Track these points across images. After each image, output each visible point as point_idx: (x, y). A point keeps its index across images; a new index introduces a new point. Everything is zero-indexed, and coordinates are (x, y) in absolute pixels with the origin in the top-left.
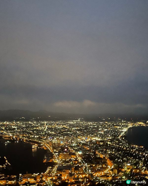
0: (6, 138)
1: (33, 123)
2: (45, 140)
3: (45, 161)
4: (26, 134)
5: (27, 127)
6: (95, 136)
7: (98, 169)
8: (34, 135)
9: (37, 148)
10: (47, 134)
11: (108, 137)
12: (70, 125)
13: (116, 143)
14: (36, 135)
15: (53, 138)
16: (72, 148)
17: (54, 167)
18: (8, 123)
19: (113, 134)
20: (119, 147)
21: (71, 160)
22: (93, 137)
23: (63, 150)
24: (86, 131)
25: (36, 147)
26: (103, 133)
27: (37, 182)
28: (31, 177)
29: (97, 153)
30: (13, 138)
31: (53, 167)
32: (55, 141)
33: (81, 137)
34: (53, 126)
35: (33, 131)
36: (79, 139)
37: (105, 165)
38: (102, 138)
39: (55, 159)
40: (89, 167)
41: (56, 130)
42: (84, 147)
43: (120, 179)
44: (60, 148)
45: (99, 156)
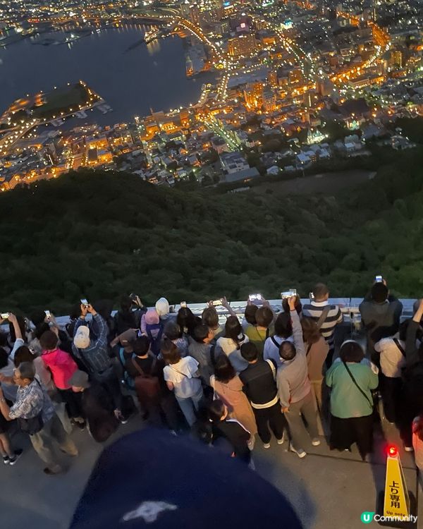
0: (63, 25)
3: (190, 72)
7: (345, 62)
9: (159, 37)
16: (262, 15)
17: (219, 82)
21: (261, 53)
23: (234, 29)
25: (155, 36)
27: (184, 129)
28: (166, 121)
29: (339, 13)
30: (82, 24)
31: (216, 83)
37: (367, 45)
39: (217, 60)
40: (318, 61)
42: (299, 4)
43: (409, 76)
44: (225, 25)
45: (348, 21)
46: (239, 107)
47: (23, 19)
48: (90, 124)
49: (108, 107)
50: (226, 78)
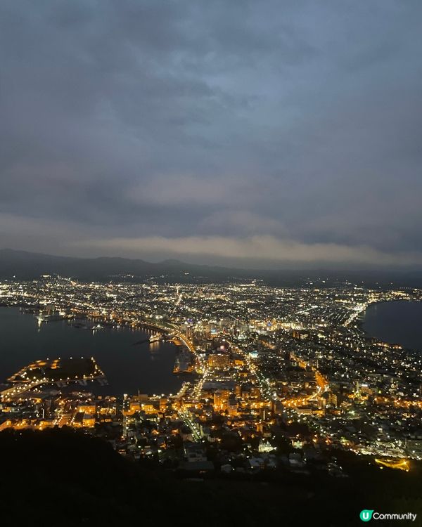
0: (95, 317)
1: (151, 287)
2: (178, 324)
3: (177, 370)
4: (136, 312)
5: (138, 297)
6: (290, 320)
7: (294, 392)
8: (154, 314)
9: (160, 341)
10: (182, 313)
11: (319, 322)
12: (233, 294)
13: (337, 338)
14: (159, 314)
15: (195, 322)
16: (236, 344)
17: (197, 383)
18: (97, 286)
19: (332, 316)
20: (344, 346)
21: (232, 370)
22: (284, 321)
23: (215, 349)
24: (269, 308)
25: (158, 339)
26: (307, 313)
27: (160, 413)
28: (148, 403)
29: (292, 357)
30: (109, 320)
31: (194, 383)
32: (199, 327)
33: (256, 321)
34: (195, 296)
35: (152, 304)
36: (252, 325)
37: (310, 384)
38: (305, 323)
39: (199, 366)
40: (273, 386)
41: (201, 304)
42: (264, 343)
43: (342, 415)
44: (209, 344)
45: (298, 363)
46: (208, 407)
47: (68, 309)
48: (87, 392)
49: (106, 381)
50: (202, 381)
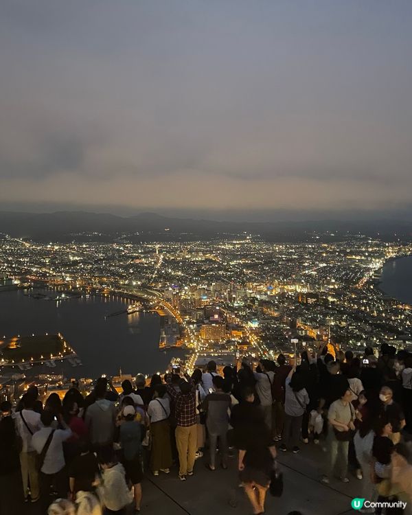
0: (57, 286)
1: (124, 247)
2: (161, 291)
3: (163, 345)
4: (108, 277)
5: (108, 259)
6: (294, 282)
8: (130, 280)
9: (140, 311)
10: (164, 278)
11: (329, 283)
12: (225, 253)
13: (351, 300)
14: (136, 279)
15: (181, 288)
16: (232, 311)
17: (188, 359)
18: (56, 248)
19: (344, 275)
20: (358, 310)
21: (229, 342)
22: (288, 284)
23: (208, 318)
24: (268, 268)
25: (138, 309)
26: (314, 273)
29: (299, 324)
30: (74, 288)
31: (185, 359)
32: (186, 293)
33: (255, 284)
34: (179, 256)
35: (126, 268)
36: (250, 289)
38: (313, 287)
39: (190, 339)
41: (187, 265)
42: (265, 310)
44: (201, 313)
45: (306, 331)
47: (23, 275)
48: (57, 374)
49: (79, 361)
50: (195, 357)
